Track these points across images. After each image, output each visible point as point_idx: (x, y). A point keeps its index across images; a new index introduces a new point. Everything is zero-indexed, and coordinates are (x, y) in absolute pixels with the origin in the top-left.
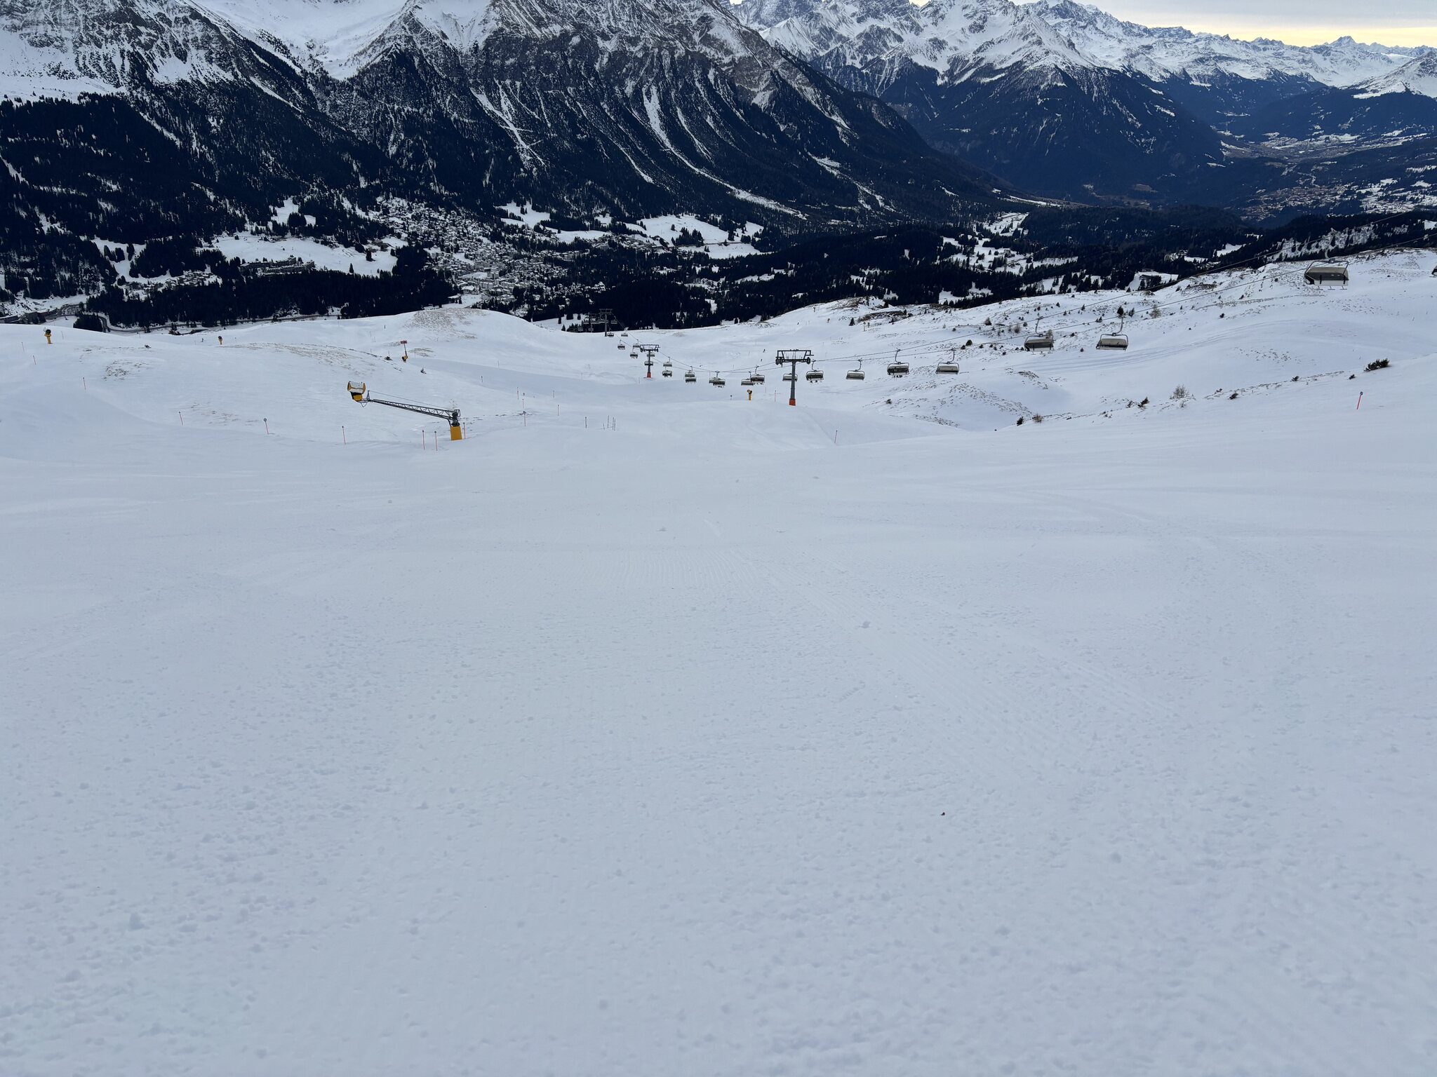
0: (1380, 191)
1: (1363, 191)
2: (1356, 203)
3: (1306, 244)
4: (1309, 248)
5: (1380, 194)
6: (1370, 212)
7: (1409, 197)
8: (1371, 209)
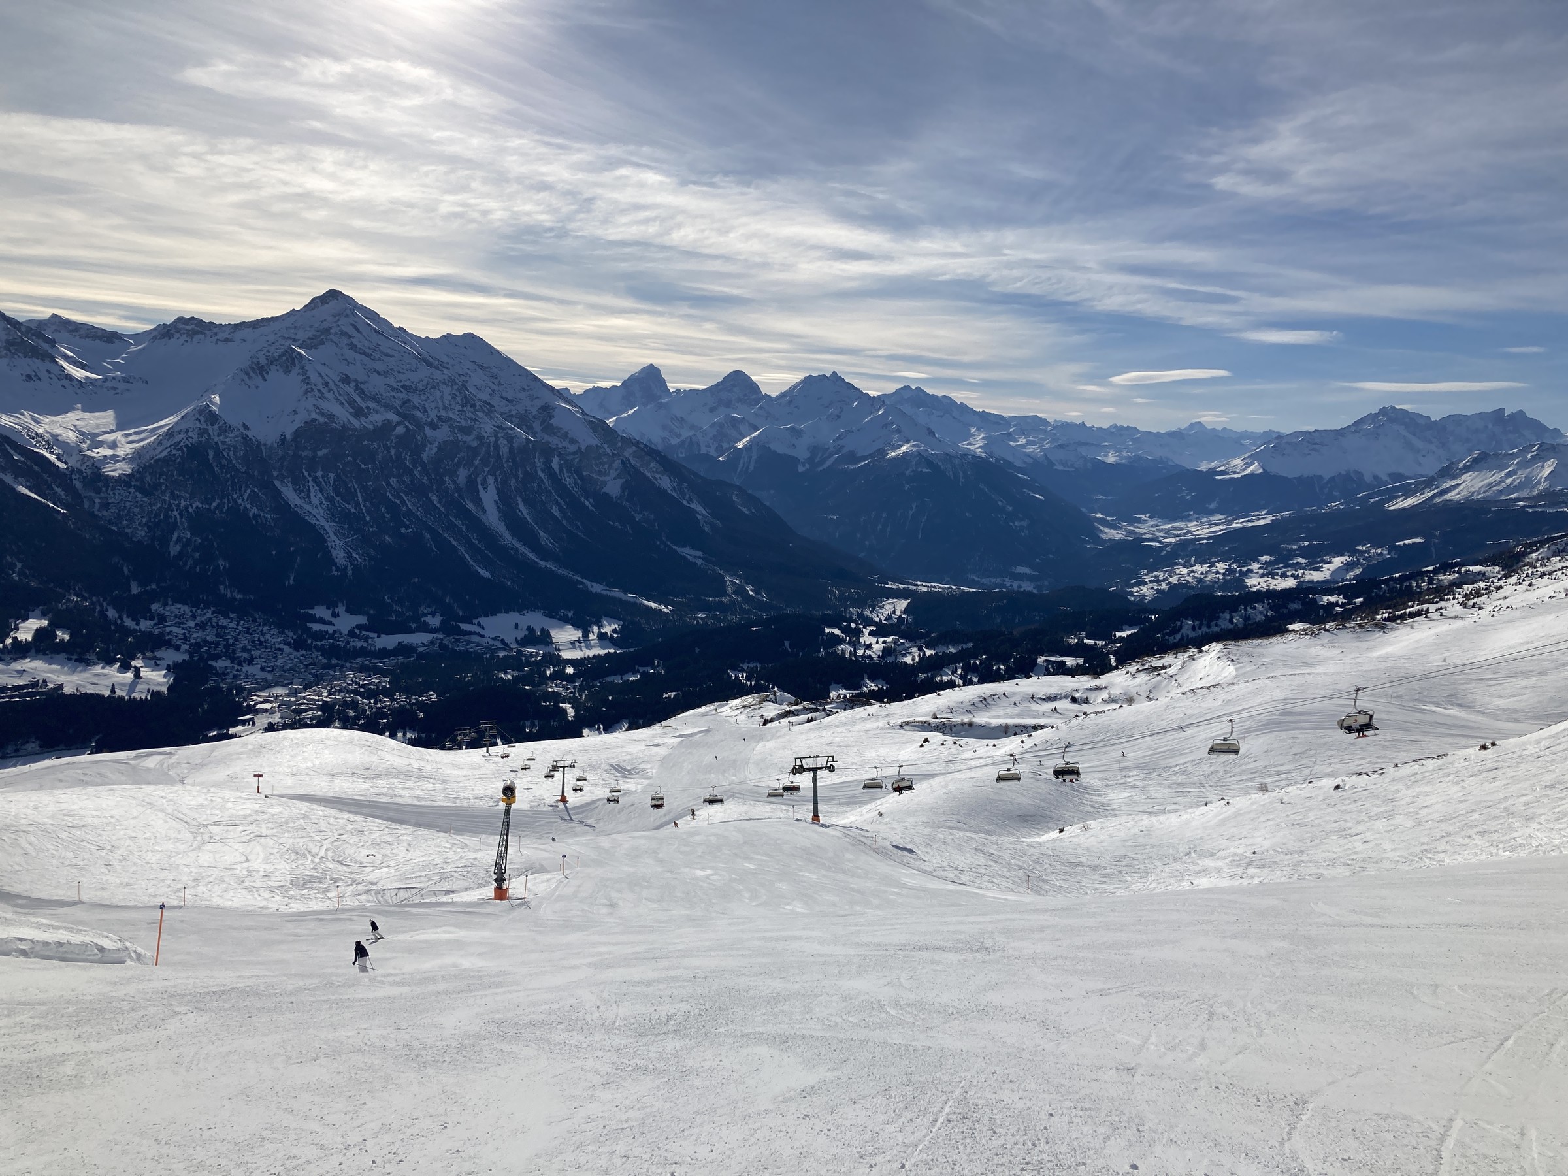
0: (1260, 568)
1: (1244, 569)
2: (1239, 583)
3: (1205, 622)
4: (1209, 627)
5: (1261, 571)
6: (1254, 589)
7: (1289, 574)
8: (1255, 586)
